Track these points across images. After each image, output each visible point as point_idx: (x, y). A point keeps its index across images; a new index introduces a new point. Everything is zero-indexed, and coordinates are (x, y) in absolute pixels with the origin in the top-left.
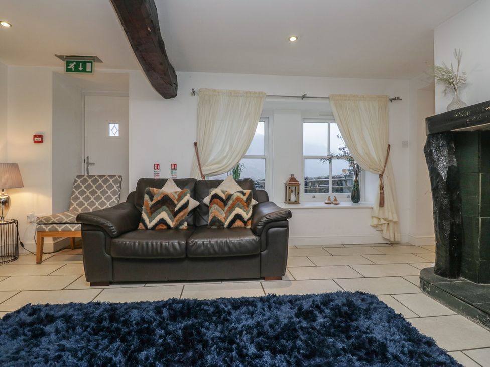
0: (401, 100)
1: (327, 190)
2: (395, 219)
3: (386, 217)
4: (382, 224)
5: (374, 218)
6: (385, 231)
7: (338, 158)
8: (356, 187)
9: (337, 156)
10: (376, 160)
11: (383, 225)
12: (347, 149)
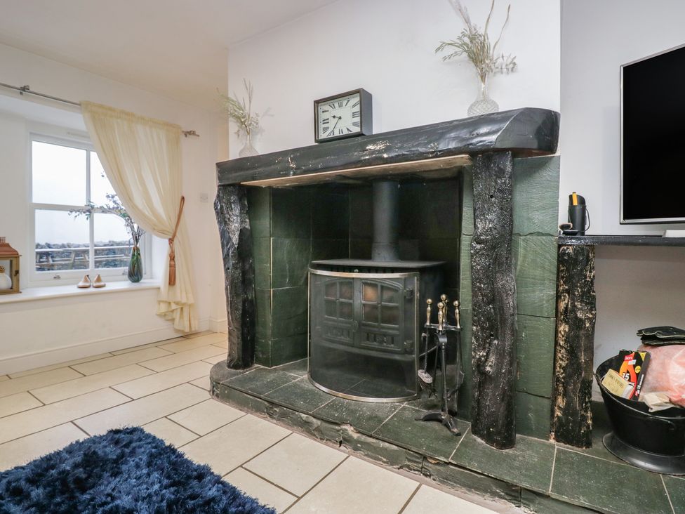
0: (198, 136)
1: (84, 265)
2: (191, 301)
3: (178, 299)
4: (173, 311)
5: (161, 304)
6: (177, 320)
7: (103, 210)
8: (135, 258)
9: (101, 207)
10: (165, 219)
11: (175, 312)
12: (116, 198)
